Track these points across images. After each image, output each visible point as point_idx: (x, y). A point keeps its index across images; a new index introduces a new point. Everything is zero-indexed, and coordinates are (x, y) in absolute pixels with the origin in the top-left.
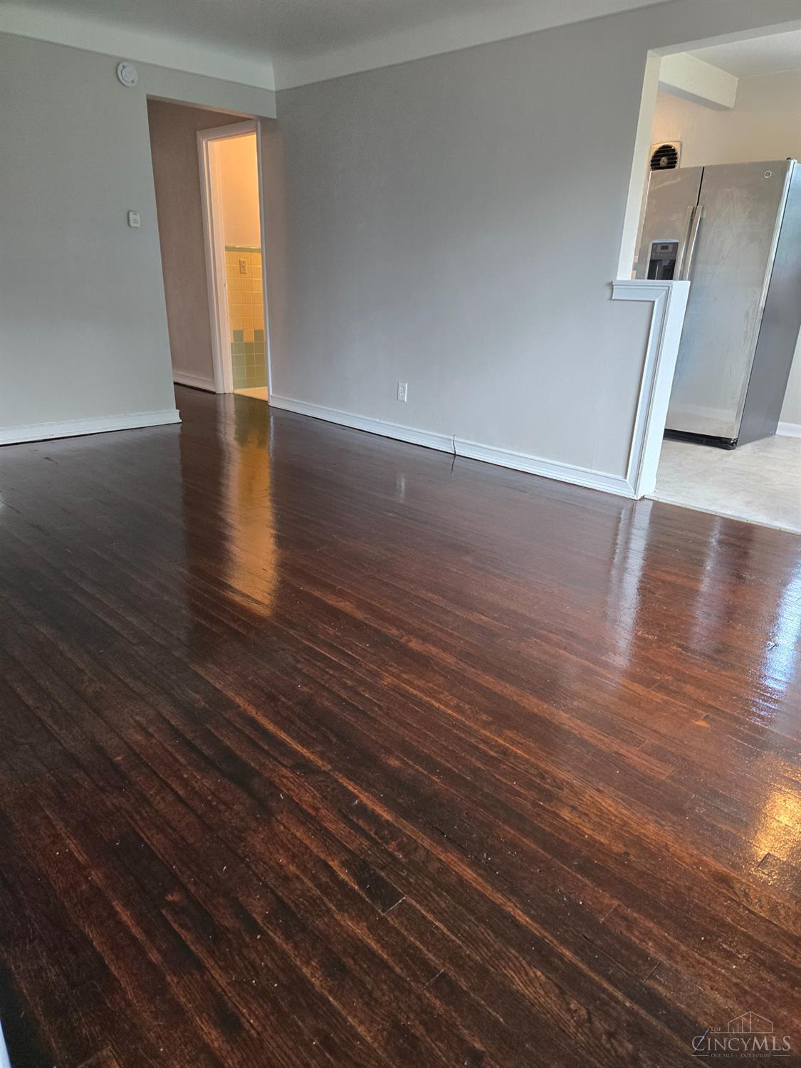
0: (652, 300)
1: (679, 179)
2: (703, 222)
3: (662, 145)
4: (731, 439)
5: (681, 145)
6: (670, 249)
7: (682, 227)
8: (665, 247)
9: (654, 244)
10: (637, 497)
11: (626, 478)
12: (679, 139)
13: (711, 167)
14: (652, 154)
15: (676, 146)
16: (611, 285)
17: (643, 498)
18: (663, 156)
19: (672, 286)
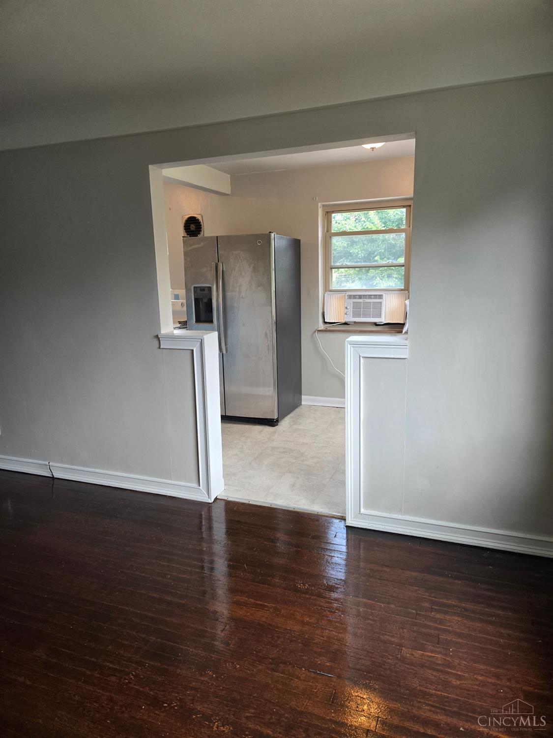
0: (191, 348)
1: (202, 244)
2: (225, 274)
3: (190, 216)
4: (274, 419)
5: (202, 217)
6: (206, 292)
7: (211, 275)
8: (202, 289)
9: (194, 287)
10: (211, 500)
11: (200, 486)
12: (199, 213)
13: (222, 237)
14: (184, 222)
15: (199, 217)
16: (157, 337)
17: (216, 499)
18: (192, 223)
19: (204, 338)
